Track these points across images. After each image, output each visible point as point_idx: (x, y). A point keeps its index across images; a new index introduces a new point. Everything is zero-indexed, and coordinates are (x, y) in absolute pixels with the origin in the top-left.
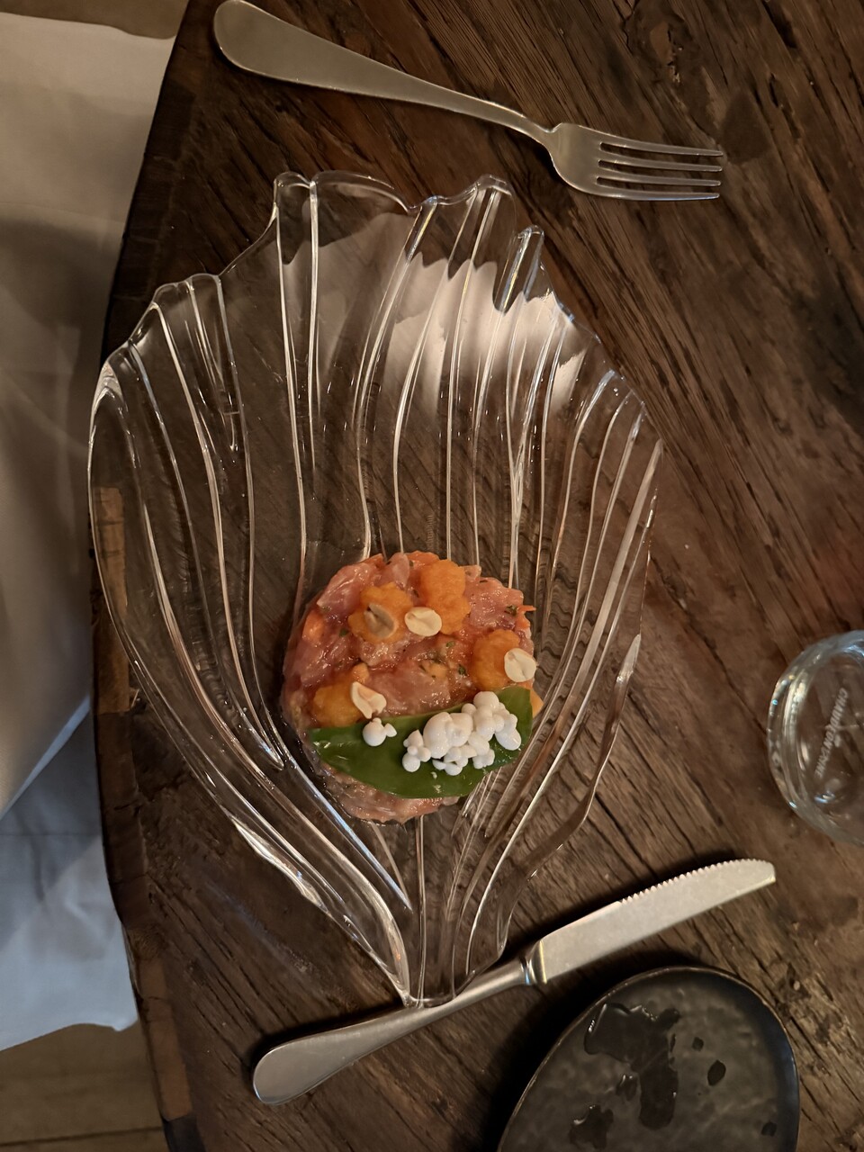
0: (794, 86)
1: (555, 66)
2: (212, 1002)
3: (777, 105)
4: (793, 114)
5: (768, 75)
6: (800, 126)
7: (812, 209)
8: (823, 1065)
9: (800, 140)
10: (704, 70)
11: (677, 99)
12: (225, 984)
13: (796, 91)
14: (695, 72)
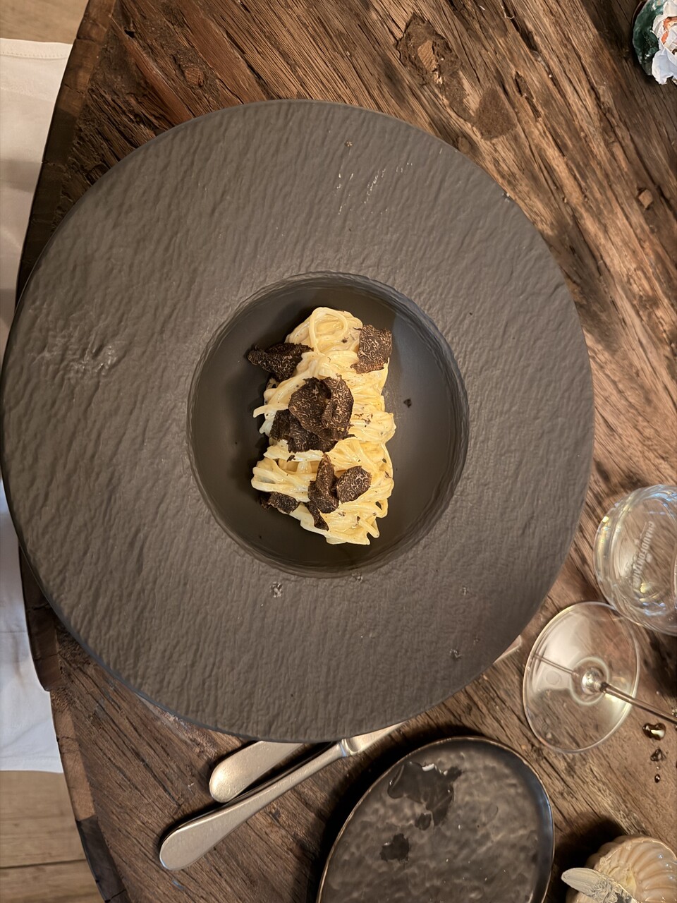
0: (535, 79)
1: (343, 79)
2: (107, 741)
3: (522, 95)
4: (535, 100)
5: (514, 73)
6: (540, 109)
7: (550, 170)
8: (571, 793)
9: (540, 119)
10: (461, 73)
11: (440, 96)
12: (115, 728)
13: (537, 83)
14: (454, 74)
